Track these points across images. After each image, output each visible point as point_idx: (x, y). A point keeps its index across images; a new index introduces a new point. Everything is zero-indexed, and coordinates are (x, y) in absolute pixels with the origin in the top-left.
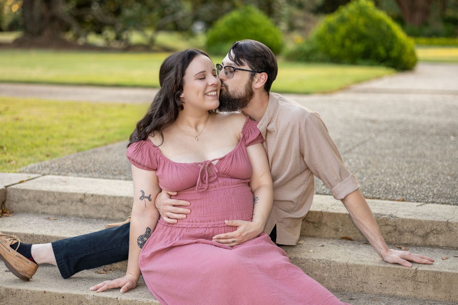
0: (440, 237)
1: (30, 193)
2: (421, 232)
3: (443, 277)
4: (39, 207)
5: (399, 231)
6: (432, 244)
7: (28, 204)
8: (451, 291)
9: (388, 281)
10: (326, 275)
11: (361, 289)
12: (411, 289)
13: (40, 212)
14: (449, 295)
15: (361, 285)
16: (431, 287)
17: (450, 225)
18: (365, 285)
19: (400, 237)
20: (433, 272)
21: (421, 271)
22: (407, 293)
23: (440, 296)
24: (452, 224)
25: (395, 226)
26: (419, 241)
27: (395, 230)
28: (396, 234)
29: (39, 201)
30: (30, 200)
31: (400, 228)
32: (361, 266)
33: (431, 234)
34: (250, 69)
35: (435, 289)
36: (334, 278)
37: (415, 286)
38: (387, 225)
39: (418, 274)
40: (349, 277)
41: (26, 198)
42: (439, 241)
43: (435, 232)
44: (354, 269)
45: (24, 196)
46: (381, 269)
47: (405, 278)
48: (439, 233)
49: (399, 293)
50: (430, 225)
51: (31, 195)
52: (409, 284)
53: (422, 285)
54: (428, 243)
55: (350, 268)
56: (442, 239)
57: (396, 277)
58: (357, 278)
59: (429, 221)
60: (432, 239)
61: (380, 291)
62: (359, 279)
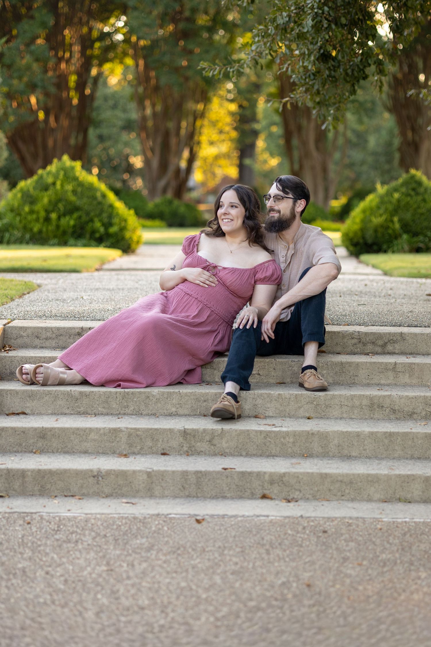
0: (396, 345)
1: (28, 330)
2: (380, 342)
3: (416, 367)
4: (37, 342)
5: (363, 343)
6: (390, 351)
7: (26, 340)
8: (423, 377)
9: (374, 373)
10: (325, 372)
11: (353, 381)
12: (392, 378)
13: (39, 347)
14: (421, 380)
15: (353, 378)
16: (408, 375)
17: (403, 335)
18: (356, 378)
19: (364, 347)
20: (408, 363)
21: (399, 363)
22: (389, 382)
23: (414, 382)
24: (405, 334)
25: (360, 339)
26: (379, 349)
27: (360, 342)
28: (360, 345)
29: (38, 337)
30: (28, 336)
31: (363, 340)
32: (352, 363)
33: (389, 344)
34: (292, 197)
35: (410, 376)
36: (331, 374)
37: (395, 376)
38: (353, 338)
39: (397, 366)
40: (343, 372)
41: (24, 334)
42: (395, 349)
43: (391, 341)
44: (347, 366)
45: (22, 333)
46: (368, 364)
47: (387, 369)
48: (395, 342)
49: (382, 382)
50: (388, 336)
51: (29, 331)
52: (390, 374)
53: (400, 374)
54: (386, 351)
55: (344, 365)
56: (398, 347)
57: (380, 370)
58: (350, 372)
59: (387, 333)
60: (390, 348)
61: (368, 381)
62: (351, 374)
